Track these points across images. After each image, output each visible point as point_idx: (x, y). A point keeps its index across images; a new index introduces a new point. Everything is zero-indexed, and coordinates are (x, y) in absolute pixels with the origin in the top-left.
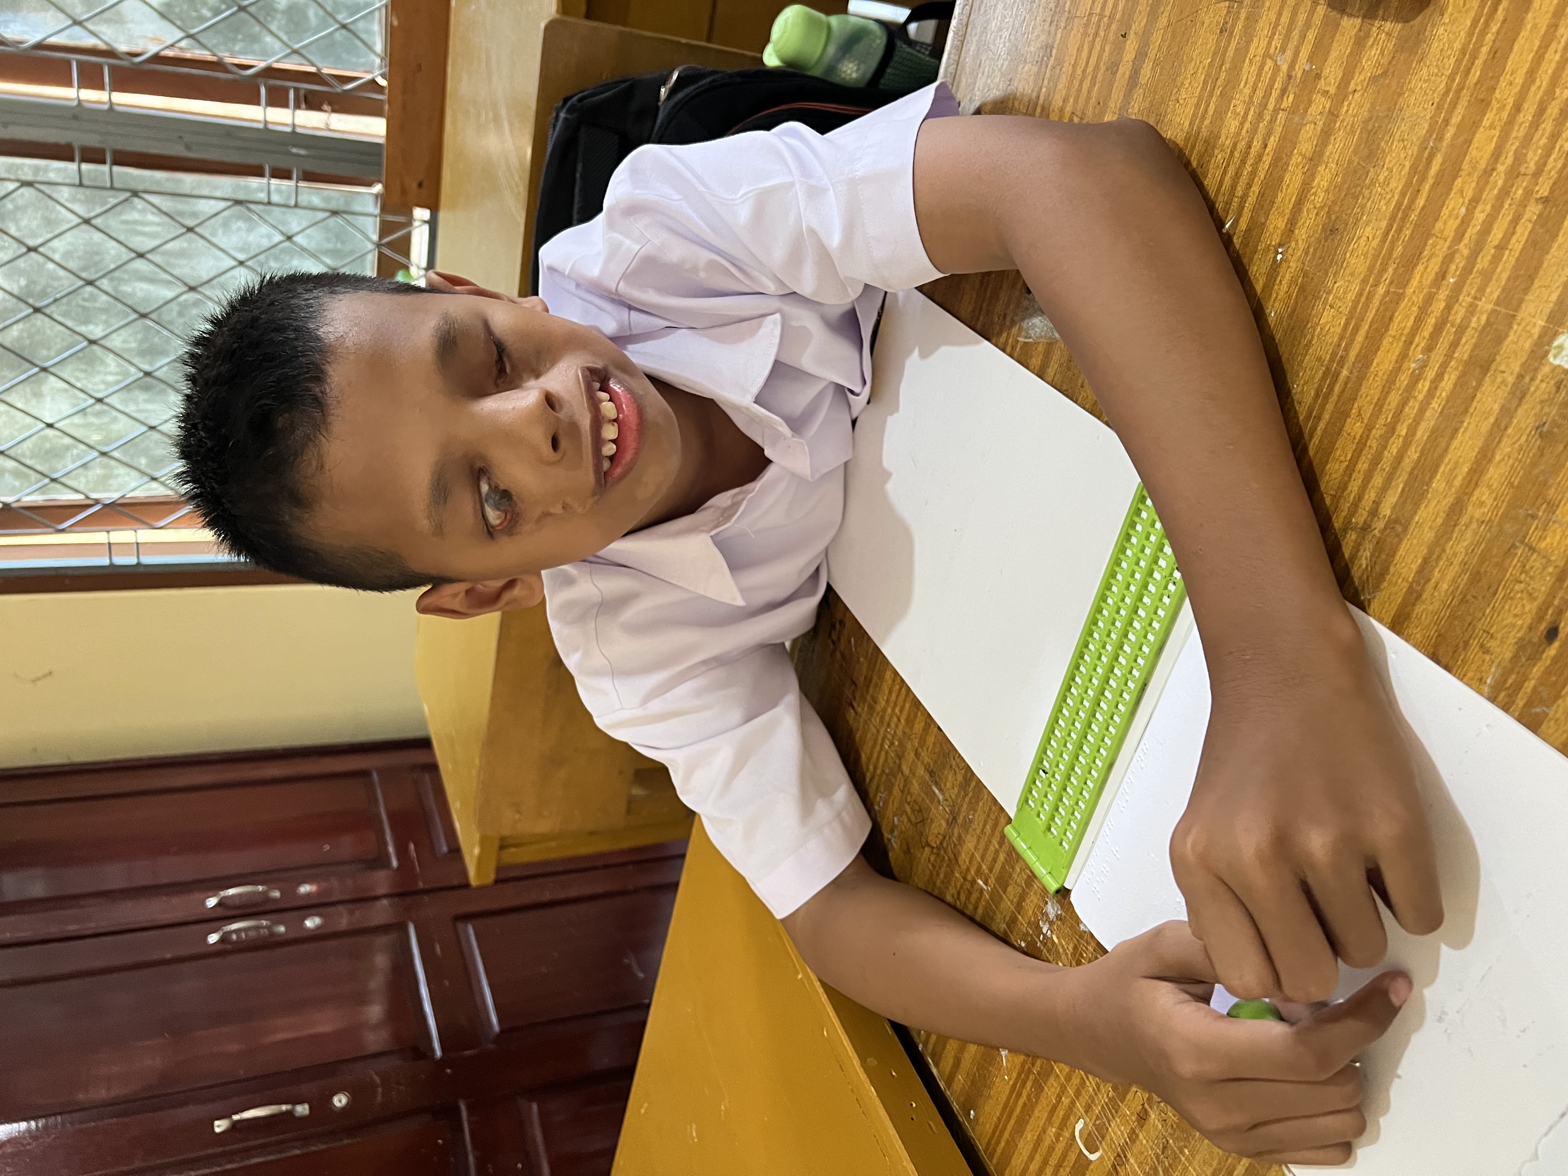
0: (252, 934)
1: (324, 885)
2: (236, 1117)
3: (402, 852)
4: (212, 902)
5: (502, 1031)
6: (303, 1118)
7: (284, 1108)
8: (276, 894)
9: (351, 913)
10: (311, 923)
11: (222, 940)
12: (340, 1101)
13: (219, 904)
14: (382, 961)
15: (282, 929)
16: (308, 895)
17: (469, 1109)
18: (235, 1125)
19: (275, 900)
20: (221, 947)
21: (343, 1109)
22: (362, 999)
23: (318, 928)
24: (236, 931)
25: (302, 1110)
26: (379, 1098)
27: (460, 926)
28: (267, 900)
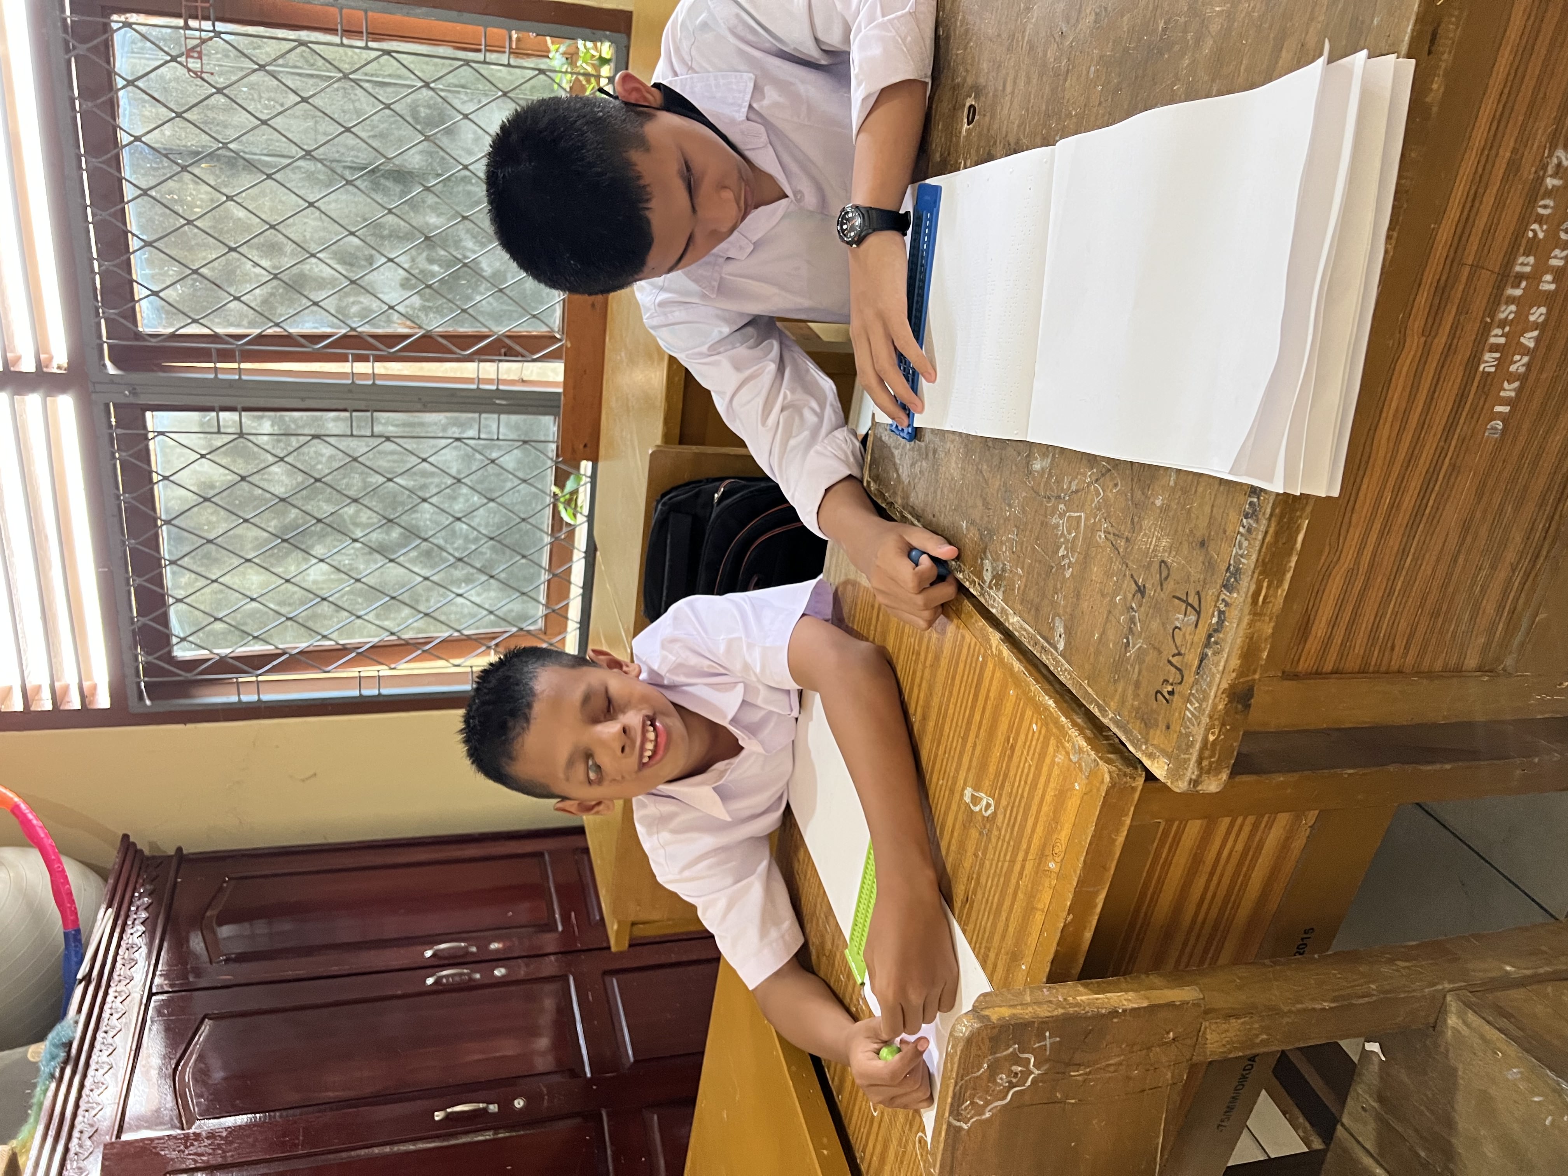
0: (457, 979)
1: (508, 944)
2: (449, 1110)
3: (566, 919)
4: (428, 954)
5: (635, 1061)
6: (494, 1114)
7: (481, 1105)
8: (474, 949)
9: (527, 965)
10: (499, 972)
11: (436, 983)
12: (519, 1103)
13: (434, 955)
14: (549, 1004)
15: (478, 976)
16: (497, 951)
17: (608, 1115)
18: (449, 1117)
19: (472, 953)
20: (435, 988)
21: (521, 1109)
22: (533, 1032)
23: (503, 976)
24: (447, 976)
25: (493, 1108)
26: (546, 1103)
27: (607, 979)
28: (467, 953)
